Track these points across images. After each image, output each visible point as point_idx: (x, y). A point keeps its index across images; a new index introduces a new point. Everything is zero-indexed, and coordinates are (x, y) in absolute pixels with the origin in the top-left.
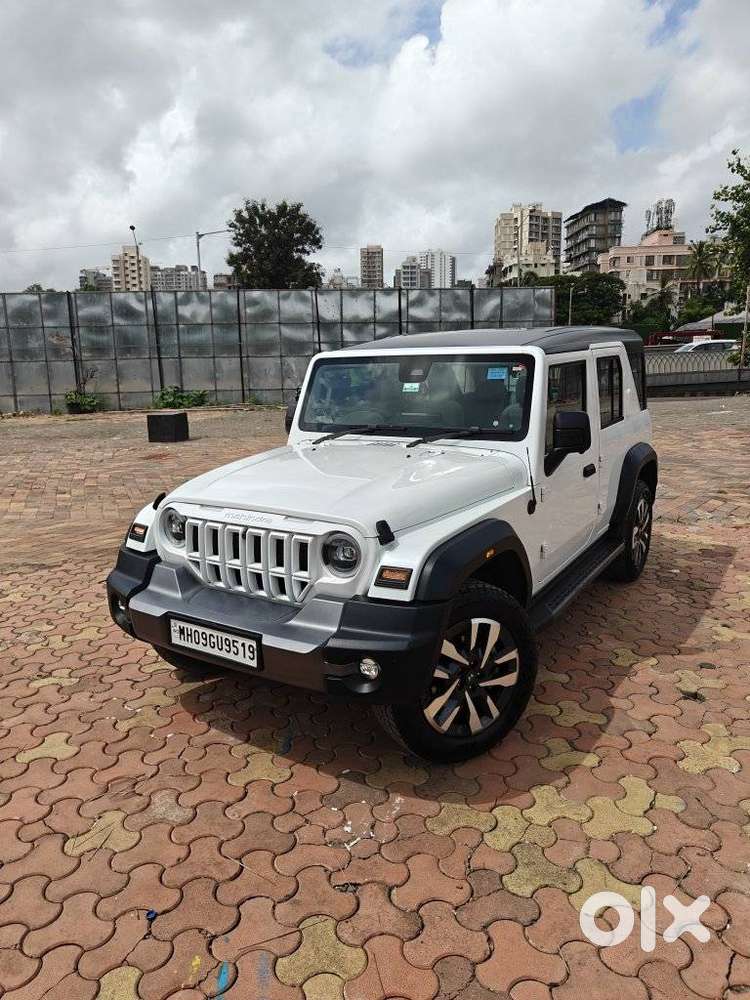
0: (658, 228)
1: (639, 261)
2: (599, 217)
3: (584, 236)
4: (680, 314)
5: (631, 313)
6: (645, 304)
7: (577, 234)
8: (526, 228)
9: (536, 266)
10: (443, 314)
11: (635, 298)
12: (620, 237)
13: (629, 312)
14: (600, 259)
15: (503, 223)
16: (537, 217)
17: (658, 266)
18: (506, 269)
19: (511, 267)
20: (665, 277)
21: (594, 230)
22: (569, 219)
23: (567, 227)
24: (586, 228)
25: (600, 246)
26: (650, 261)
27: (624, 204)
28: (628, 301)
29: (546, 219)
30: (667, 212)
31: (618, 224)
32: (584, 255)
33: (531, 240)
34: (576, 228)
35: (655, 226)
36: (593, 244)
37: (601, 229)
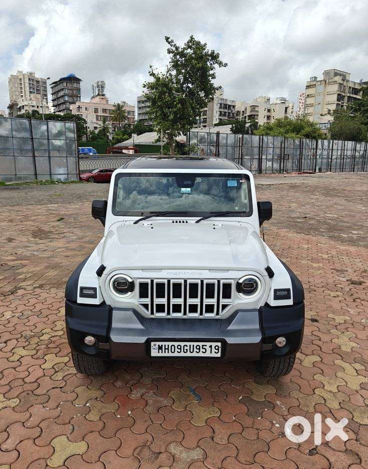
0: (98, 95)
1: (91, 110)
2: (68, 85)
3: (61, 94)
4: (113, 138)
5: (91, 136)
6: (97, 132)
7: (58, 91)
8: (27, 85)
9: (38, 107)
10: (14, 133)
11: (92, 129)
12: (80, 97)
13: (89, 135)
14: (72, 107)
15: (13, 80)
16: (33, 80)
17: (100, 113)
18: (20, 107)
19: (23, 106)
20: (105, 119)
21: (67, 92)
22: (52, 84)
23: (52, 88)
24: (62, 89)
25: (71, 100)
26: (96, 111)
27: (80, 80)
28: (88, 130)
29: (38, 82)
30: (102, 87)
31: (79, 90)
32: (63, 103)
33: (30, 92)
34: (56, 89)
35: (97, 94)
36: (66, 98)
37: (71, 92)
